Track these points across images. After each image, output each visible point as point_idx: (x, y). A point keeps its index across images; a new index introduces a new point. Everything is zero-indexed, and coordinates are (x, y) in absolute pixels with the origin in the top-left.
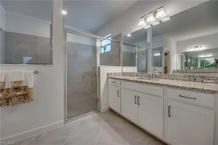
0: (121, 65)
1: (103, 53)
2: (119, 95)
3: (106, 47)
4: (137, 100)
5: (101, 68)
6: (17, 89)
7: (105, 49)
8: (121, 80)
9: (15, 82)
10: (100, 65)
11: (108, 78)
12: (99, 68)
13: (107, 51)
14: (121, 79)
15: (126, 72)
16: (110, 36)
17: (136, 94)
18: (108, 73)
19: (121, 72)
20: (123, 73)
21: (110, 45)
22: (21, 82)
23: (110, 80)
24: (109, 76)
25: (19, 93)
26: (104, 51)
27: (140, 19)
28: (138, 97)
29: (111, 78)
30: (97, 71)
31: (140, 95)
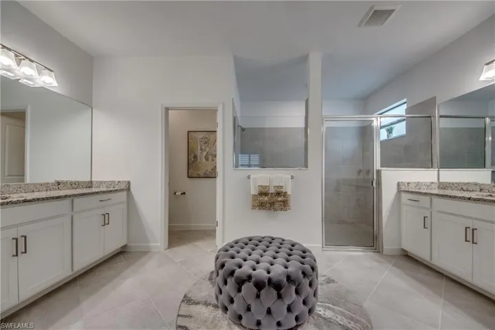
0: (435, 165)
1: (386, 140)
2: (428, 225)
3: (393, 126)
4: (471, 236)
5: (383, 172)
6: (279, 194)
7: (390, 131)
8: (432, 197)
9: (278, 187)
10: (382, 166)
11: (399, 191)
12: (379, 172)
13: (395, 134)
14: (432, 194)
15: (449, 181)
16: (405, 103)
17: (469, 223)
18: (398, 183)
19: (436, 180)
20: (440, 183)
21: (405, 122)
22: (281, 187)
23: (405, 197)
24: (403, 188)
25: (280, 199)
26: (388, 136)
27: (486, 67)
28: (473, 230)
29: (408, 191)
30: (375, 177)
31: (477, 225)
